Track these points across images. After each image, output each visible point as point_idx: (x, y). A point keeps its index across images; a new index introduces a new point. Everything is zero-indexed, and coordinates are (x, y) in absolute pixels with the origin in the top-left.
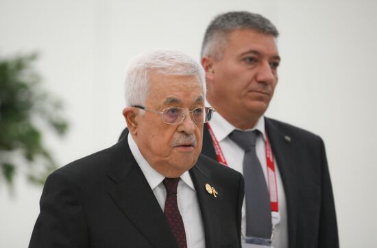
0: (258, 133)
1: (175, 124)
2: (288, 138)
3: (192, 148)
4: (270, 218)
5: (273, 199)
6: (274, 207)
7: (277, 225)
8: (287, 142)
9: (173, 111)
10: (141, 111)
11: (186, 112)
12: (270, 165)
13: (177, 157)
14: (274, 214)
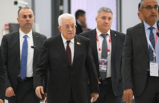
0: (108, 34)
1: (68, 29)
2: (116, 35)
3: (72, 34)
4: (107, 53)
5: (109, 49)
6: (109, 51)
7: (109, 55)
8: (115, 36)
9: (67, 27)
10: (61, 27)
11: (70, 27)
12: (110, 41)
13: (69, 36)
14: (108, 52)
